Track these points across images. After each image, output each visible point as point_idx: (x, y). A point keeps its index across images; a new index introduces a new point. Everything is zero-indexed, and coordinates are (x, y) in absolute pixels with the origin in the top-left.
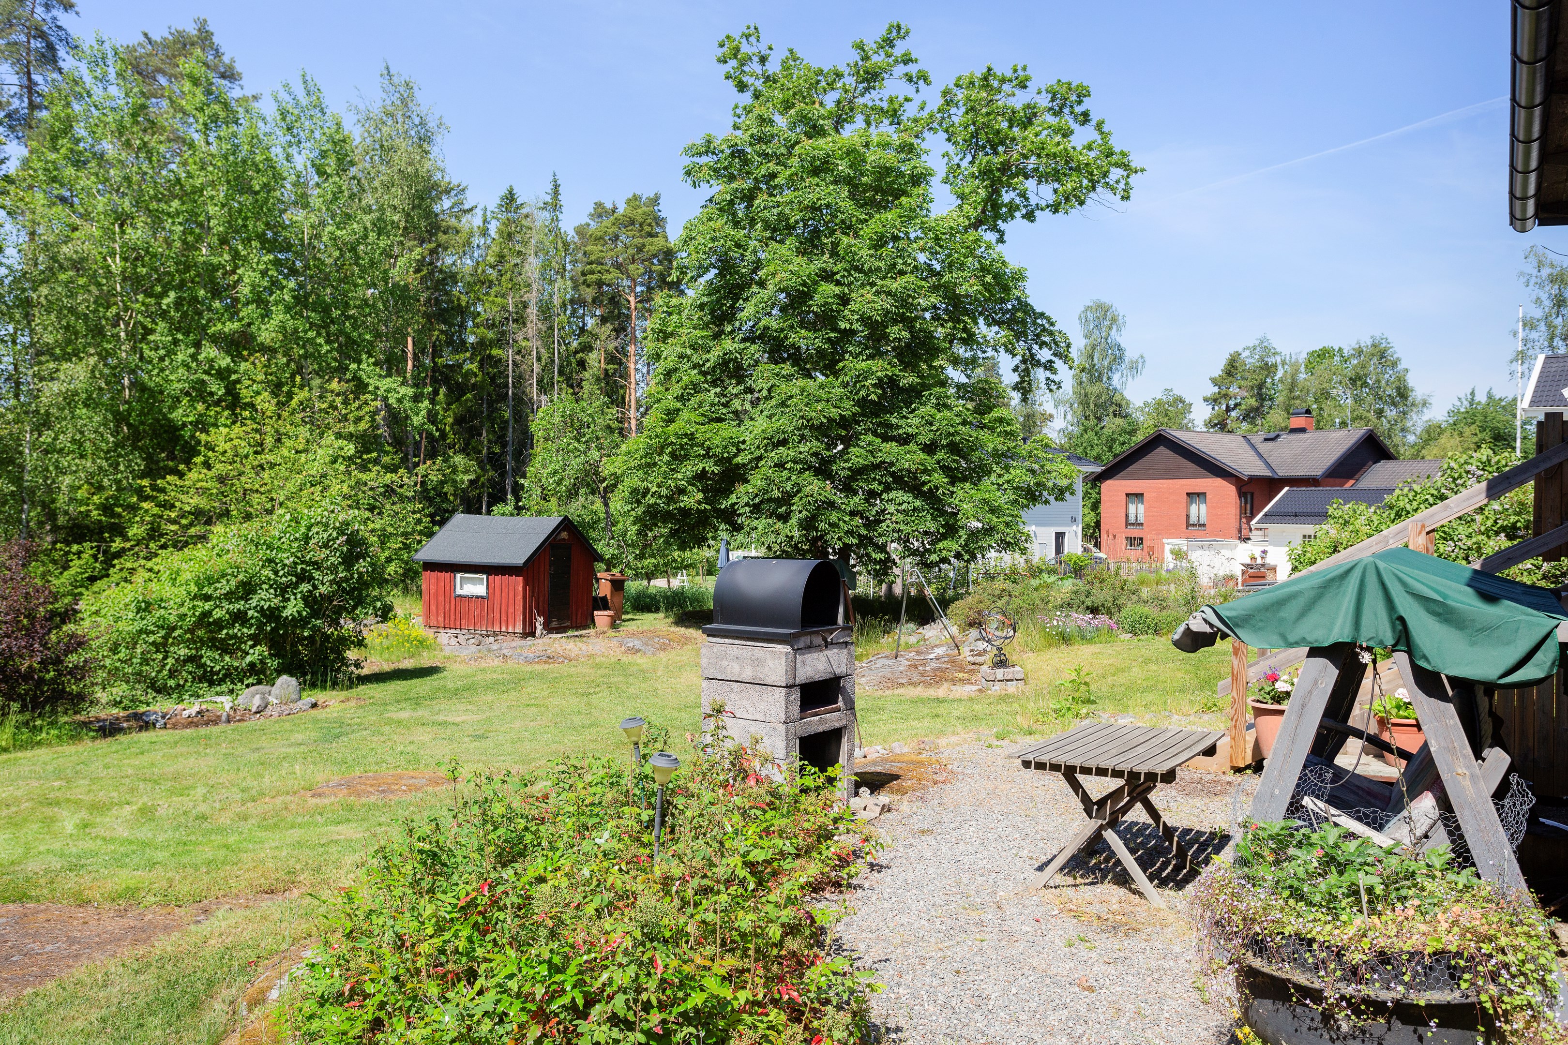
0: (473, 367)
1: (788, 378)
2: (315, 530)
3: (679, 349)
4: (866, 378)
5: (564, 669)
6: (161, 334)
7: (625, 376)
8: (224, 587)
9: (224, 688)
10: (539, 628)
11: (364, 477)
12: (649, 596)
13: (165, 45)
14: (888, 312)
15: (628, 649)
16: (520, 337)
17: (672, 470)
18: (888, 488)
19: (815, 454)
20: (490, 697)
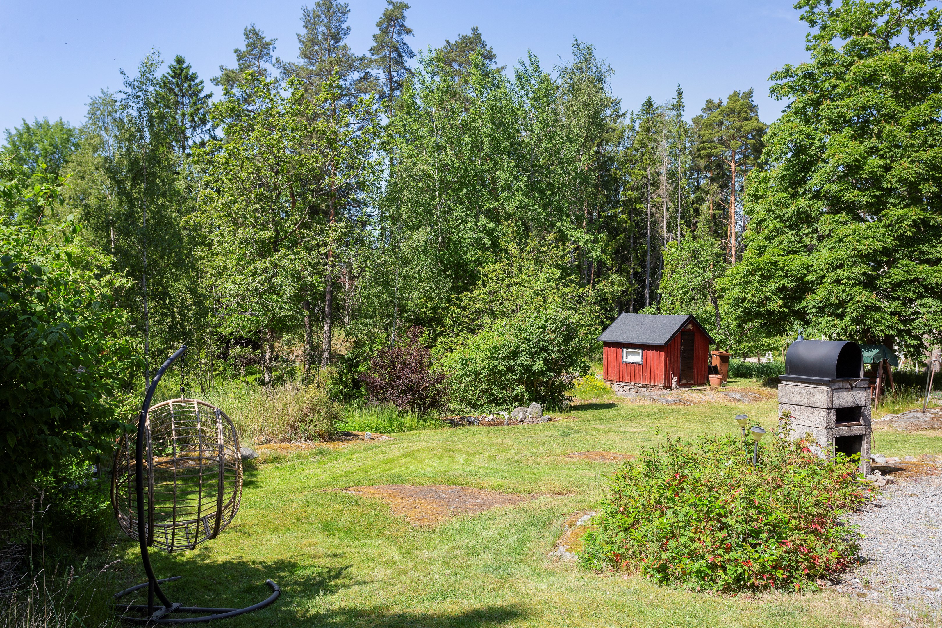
0: (624, 217)
1: (844, 223)
2: (549, 322)
3: (767, 207)
4: (903, 221)
5: (691, 408)
6: (459, 211)
7: (727, 217)
8: (504, 353)
9: (503, 407)
10: (674, 384)
11: (567, 290)
12: (746, 367)
13: (457, 45)
14: (920, 174)
15: (732, 399)
16: (655, 196)
17: (761, 286)
18: (920, 296)
19: (864, 274)
20: (648, 421)
